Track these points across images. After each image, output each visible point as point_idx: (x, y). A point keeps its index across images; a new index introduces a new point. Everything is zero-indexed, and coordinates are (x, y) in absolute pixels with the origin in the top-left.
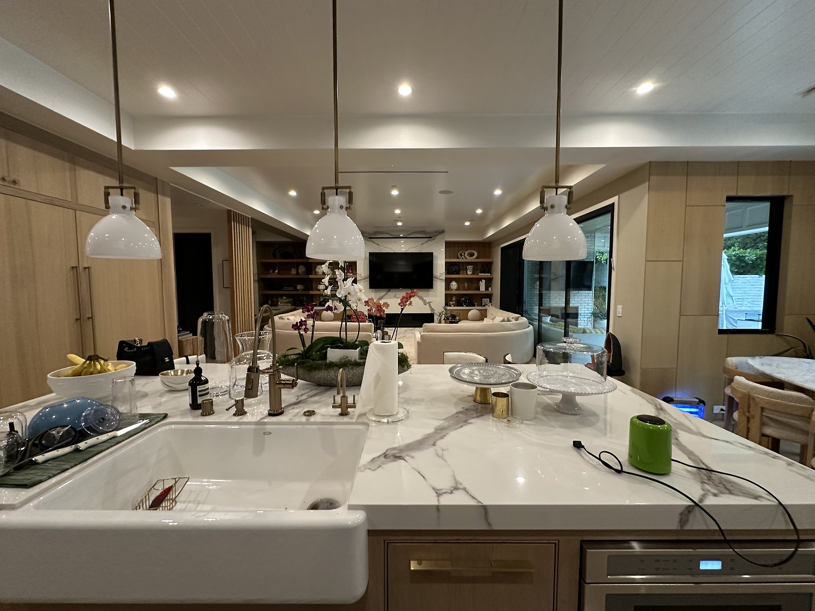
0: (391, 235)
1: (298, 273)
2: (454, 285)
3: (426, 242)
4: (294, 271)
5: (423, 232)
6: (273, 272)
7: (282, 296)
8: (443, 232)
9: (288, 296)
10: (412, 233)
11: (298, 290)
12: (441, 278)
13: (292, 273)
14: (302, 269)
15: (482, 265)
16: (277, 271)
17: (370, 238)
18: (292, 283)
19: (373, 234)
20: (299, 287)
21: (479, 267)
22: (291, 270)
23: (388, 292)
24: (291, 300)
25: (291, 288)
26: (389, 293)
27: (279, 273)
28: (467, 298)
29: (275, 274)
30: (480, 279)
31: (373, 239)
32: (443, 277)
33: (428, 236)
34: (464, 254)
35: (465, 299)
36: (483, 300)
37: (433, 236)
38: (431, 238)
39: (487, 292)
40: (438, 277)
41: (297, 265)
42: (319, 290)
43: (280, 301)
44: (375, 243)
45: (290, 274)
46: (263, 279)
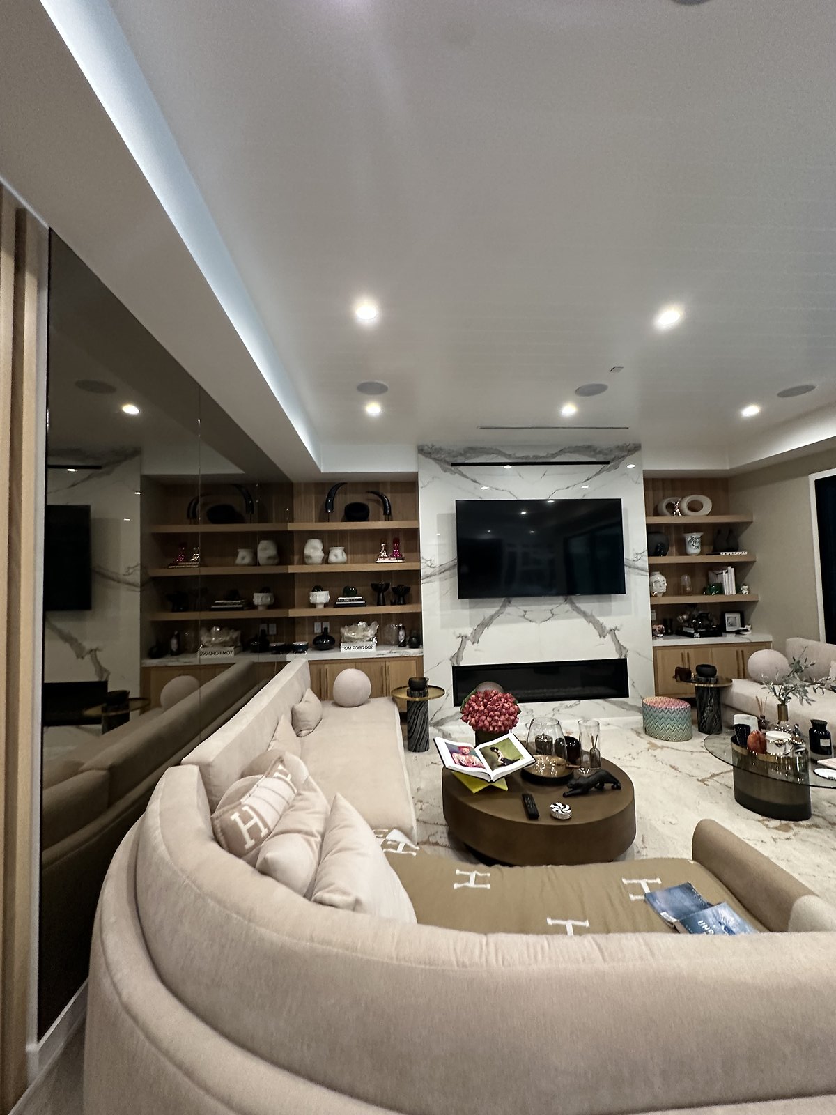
0: (509, 456)
1: (255, 563)
3: (595, 475)
4: (243, 556)
5: (589, 449)
6: (187, 560)
7: (209, 625)
8: (637, 448)
9: (225, 625)
10: (562, 452)
12: (640, 564)
13: (239, 560)
14: (266, 550)
15: (724, 532)
16: (196, 557)
17: (453, 465)
19: (461, 455)
20: (258, 599)
22: (236, 554)
23: (504, 606)
24: (235, 635)
25: (236, 603)
26: (509, 609)
27: (202, 563)
29: (191, 567)
30: (723, 566)
31: (461, 468)
32: (644, 562)
33: (601, 459)
34: (680, 504)
36: (727, 616)
37: (613, 460)
38: (608, 463)
40: (632, 563)
41: (250, 541)
42: (313, 606)
43: (204, 639)
44: (467, 477)
45: (234, 565)
46: (156, 581)
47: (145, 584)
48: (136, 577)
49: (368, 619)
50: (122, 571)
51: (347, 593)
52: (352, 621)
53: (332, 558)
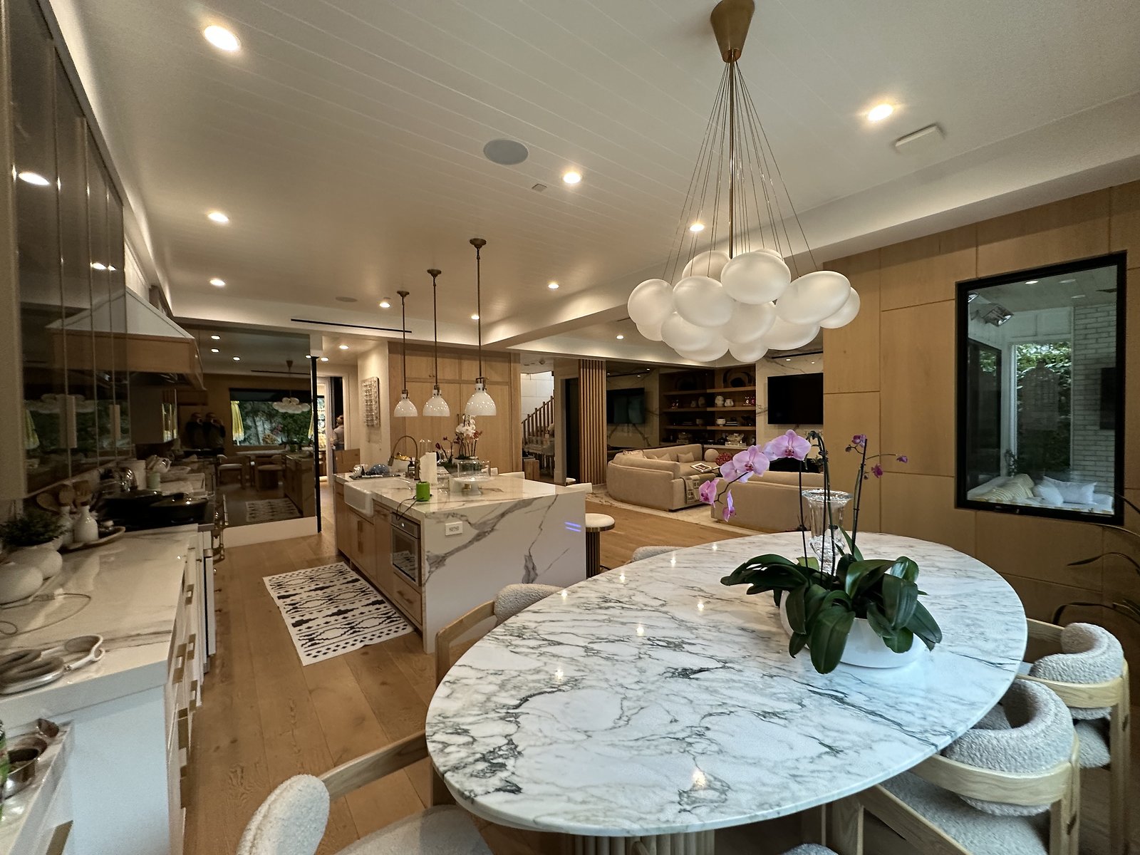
1: (697, 406)
4: (693, 404)
6: (675, 405)
7: (682, 431)
9: (687, 431)
11: (698, 425)
13: (692, 406)
14: (701, 401)
16: (678, 404)
17: (773, 358)
18: (691, 417)
20: (698, 421)
22: (691, 403)
24: (690, 436)
25: (690, 423)
27: (679, 407)
29: (674, 408)
31: (776, 360)
41: (696, 397)
42: (719, 425)
43: (680, 436)
44: (777, 363)
45: (690, 407)
46: (665, 413)
47: (660, 415)
48: (658, 412)
49: (739, 432)
50: (654, 410)
51: (732, 420)
52: (732, 432)
53: (726, 405)
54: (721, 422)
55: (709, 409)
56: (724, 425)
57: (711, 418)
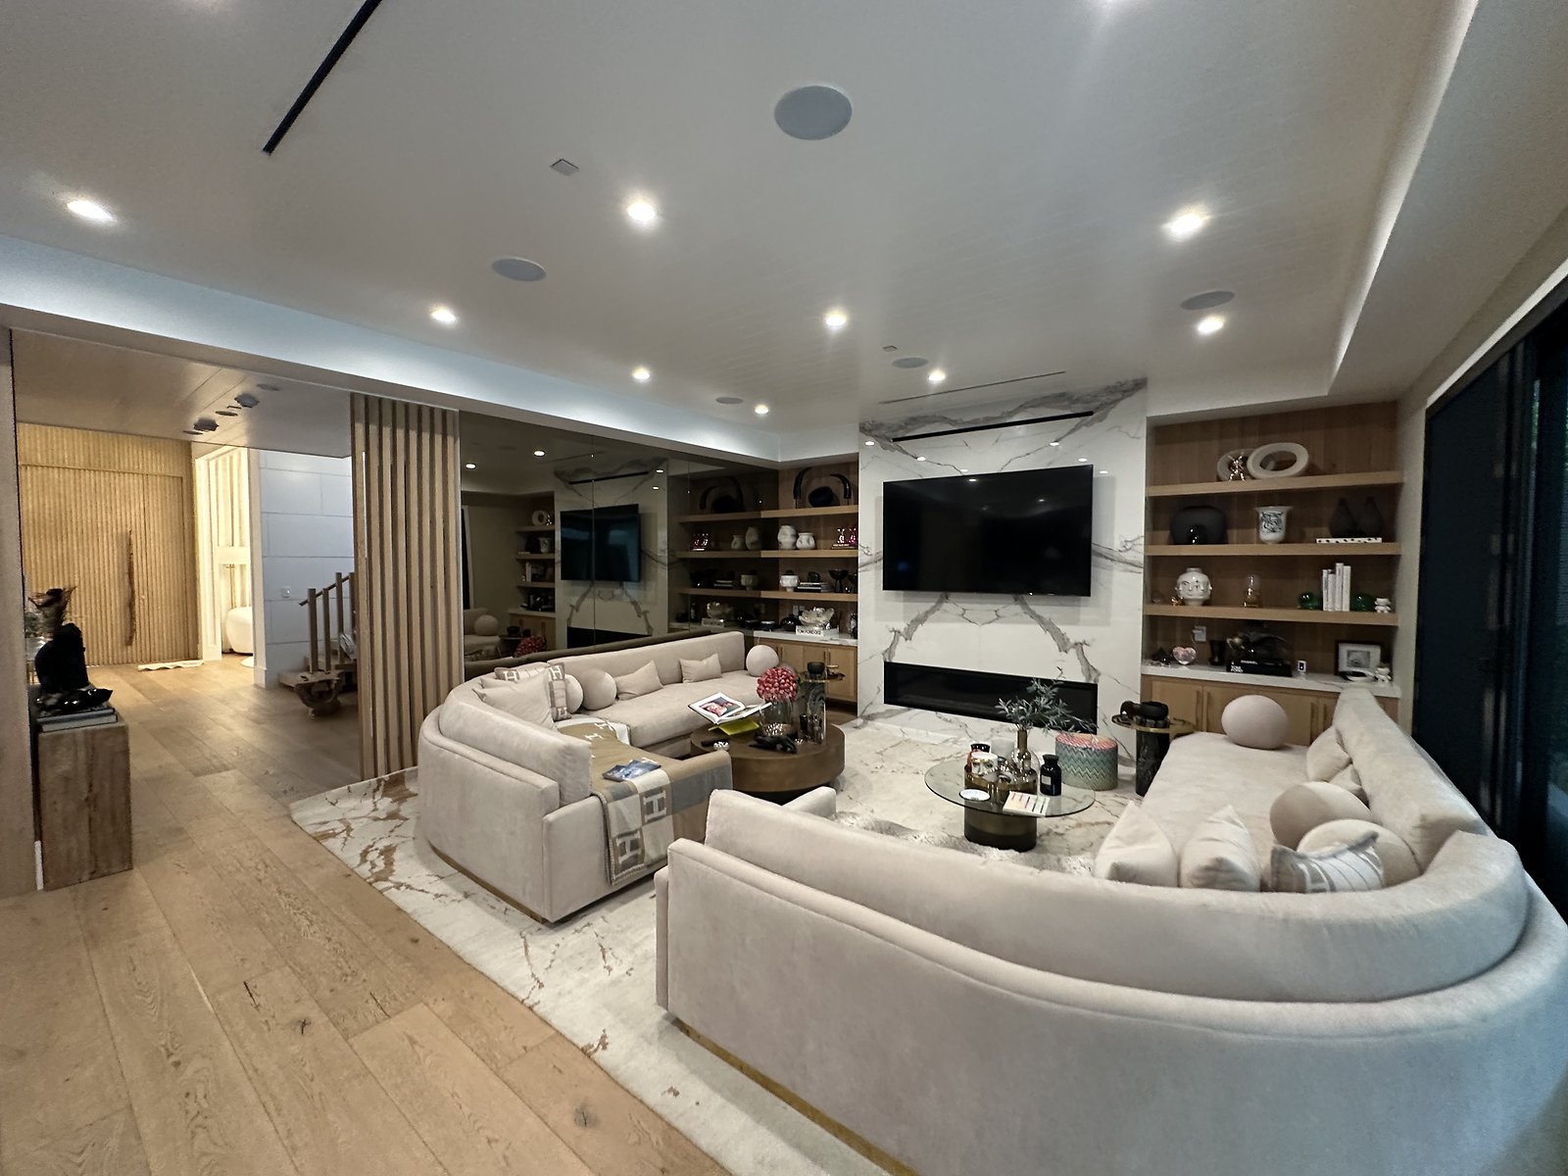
0: (952, 422)
1: (744, 548)
2: (1194, 584)
3: (1069, 433)
4: (736, 543)
5: (1061, 398)
6: (700, 544)
7: (714, 600)
8: (1139, 385)
10: (1022, 408)
11: (744, 588)
12: (1129, 556)
13: (733, 545)
14: (752, 536)
15: (1342, 502)
16: (706, 542)
17: (895, 440)
19: (901, 427)
20: (745, 580)
21: (1328, 511)
22: (732, 540)
23: (940, 602)
24: (728, 610)
25: (728, 583)
26: (946, 606)
27: (707, 549)
28: (1254, 636)
29: (701, 550)
30: (1329, 562)
31: (901, 443)
32: (1138, 554)
33: (1079, 409)
34: (1245, 460)
35: (1246, 642)
36: (1344, 649)
37: (1097, 408)
38: (1090, 413)
39: (1363, 618)
40: (1116, 554)
41: (741, 527)
42: (784, 589)
43: (709, 610)
44: (907, 453)
46: (683, 560)
47: (670, 564)
48: (665, 559)
49: (825, 605)
50: (658, 553)
51: (812, 578)
52: (810, 605)
54: (788, 581)
55: (765, 554)
56: (796, 590)
57: (768, 575)
